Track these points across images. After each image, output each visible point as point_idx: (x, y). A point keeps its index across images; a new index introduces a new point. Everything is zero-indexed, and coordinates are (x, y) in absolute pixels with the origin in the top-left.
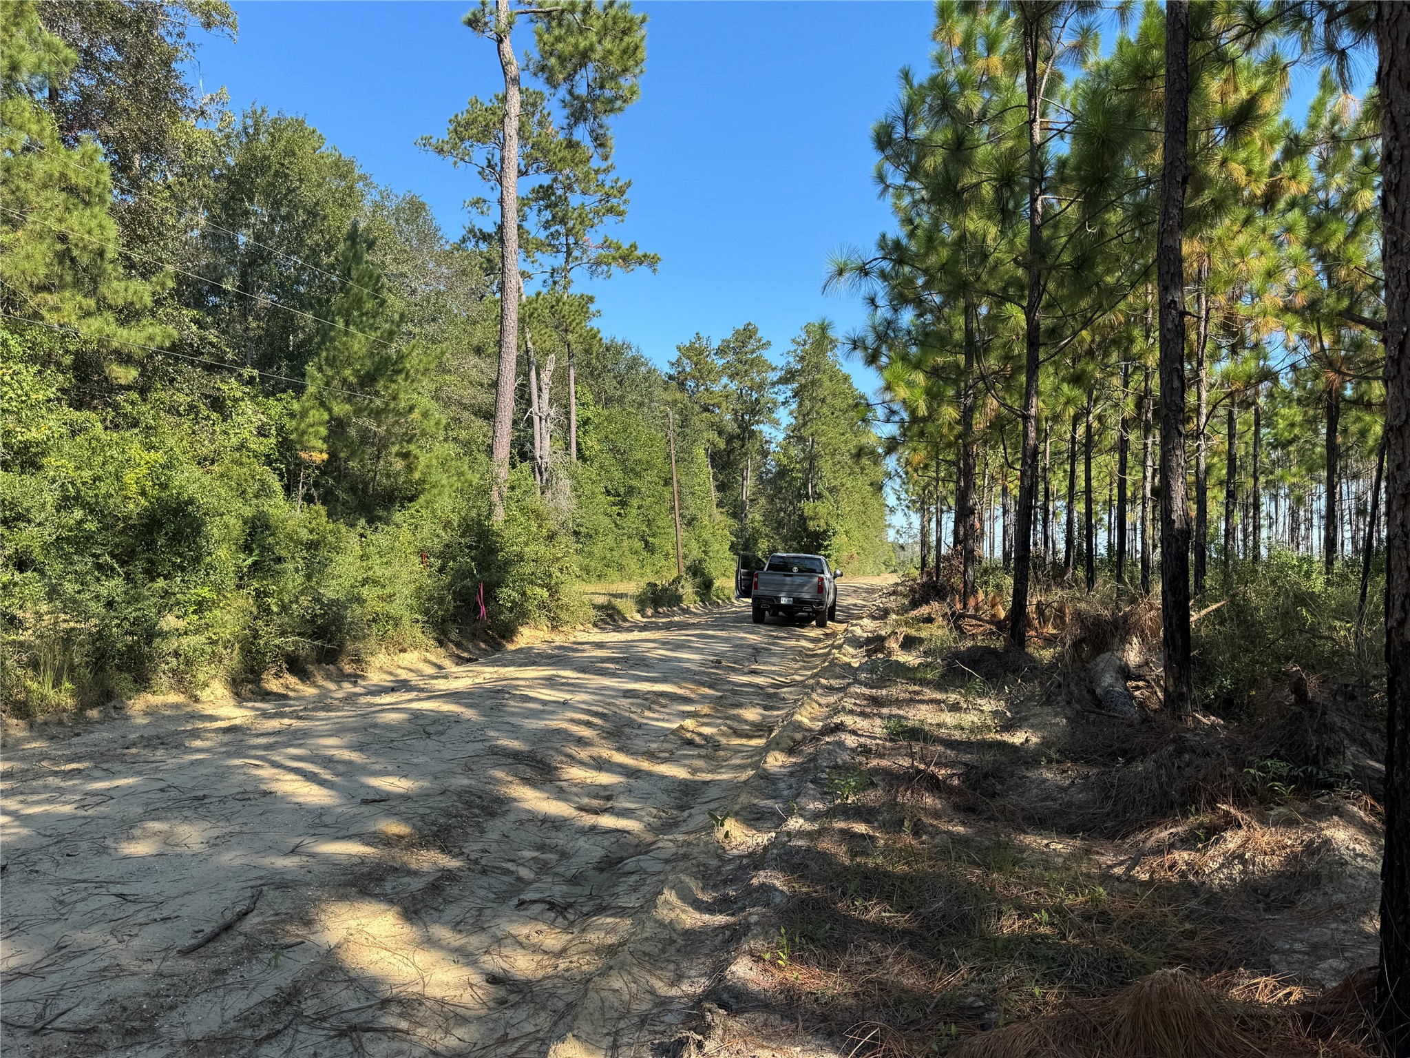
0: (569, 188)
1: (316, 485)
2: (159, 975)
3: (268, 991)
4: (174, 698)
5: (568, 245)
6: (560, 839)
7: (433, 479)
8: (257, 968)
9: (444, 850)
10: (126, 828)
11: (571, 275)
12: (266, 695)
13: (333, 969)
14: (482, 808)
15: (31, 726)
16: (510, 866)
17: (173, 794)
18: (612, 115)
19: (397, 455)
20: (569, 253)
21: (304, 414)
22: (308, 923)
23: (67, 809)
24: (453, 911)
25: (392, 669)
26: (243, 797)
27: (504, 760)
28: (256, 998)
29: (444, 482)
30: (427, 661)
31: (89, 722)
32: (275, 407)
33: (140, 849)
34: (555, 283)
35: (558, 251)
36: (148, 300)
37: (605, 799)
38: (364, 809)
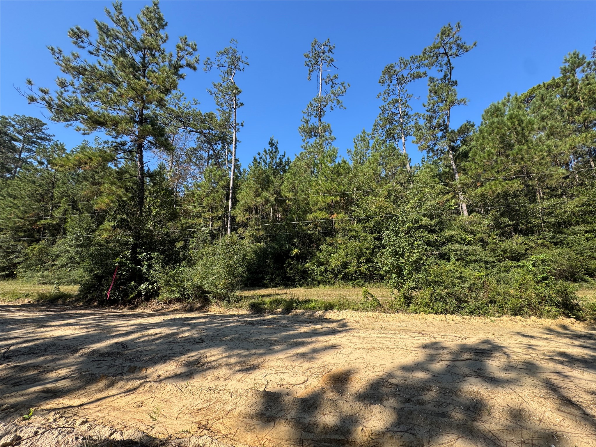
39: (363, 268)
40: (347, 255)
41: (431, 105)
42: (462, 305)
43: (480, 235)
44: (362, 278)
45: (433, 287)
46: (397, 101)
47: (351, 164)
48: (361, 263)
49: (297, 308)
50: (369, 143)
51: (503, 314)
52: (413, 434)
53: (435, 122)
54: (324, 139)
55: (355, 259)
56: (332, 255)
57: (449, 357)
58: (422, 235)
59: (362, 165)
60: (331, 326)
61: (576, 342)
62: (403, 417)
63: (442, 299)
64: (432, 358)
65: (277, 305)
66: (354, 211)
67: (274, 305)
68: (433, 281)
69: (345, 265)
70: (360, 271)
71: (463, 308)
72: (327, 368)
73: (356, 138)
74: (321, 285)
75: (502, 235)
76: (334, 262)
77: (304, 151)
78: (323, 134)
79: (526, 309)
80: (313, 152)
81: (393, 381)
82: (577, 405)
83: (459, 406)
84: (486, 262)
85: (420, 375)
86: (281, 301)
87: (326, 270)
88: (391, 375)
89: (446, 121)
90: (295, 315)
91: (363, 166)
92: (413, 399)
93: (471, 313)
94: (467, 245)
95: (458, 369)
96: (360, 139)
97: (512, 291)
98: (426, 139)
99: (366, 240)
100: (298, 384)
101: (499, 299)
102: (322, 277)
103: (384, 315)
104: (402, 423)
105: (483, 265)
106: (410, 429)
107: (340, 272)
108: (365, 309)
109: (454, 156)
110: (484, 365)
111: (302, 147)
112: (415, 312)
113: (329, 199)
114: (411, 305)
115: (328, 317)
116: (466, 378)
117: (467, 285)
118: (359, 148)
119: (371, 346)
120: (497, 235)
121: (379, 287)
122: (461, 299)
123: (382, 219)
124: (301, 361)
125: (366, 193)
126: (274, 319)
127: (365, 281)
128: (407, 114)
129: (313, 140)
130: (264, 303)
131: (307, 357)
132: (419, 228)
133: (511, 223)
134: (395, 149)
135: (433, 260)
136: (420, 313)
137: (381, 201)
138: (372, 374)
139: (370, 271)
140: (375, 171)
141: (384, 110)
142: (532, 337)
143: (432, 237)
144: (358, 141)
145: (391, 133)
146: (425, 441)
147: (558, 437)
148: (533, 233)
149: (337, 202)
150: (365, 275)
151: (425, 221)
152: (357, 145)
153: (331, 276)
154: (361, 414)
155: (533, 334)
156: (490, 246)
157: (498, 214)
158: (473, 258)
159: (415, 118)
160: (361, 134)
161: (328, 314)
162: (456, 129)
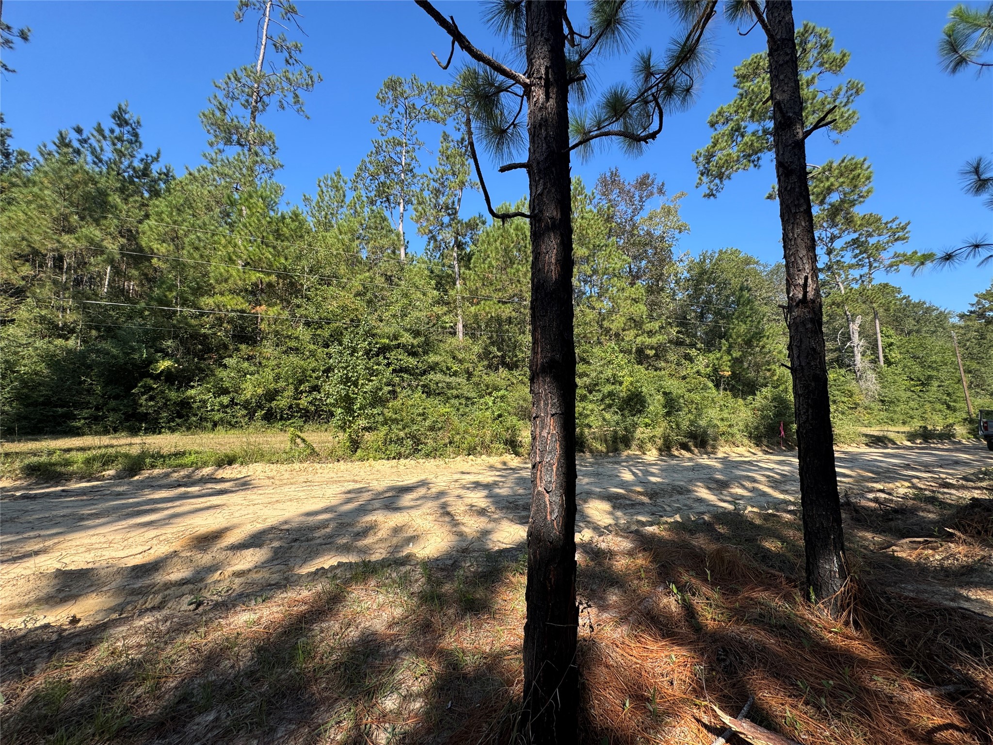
5: (870, 262)
6: (697, 505)
9: (650, 498)
11: (872, 276)
12: (671, 455)
14: (678, 491)
15: (593, 456)
19: (766, 370)
20: (871, 266)
21: (721, 357)
22: (586, 502)
24: (630, 510)
25: (728, 452)
26: (610, 476)
27: (709, 481)
31: (609, 456)
34: (863, 282)
36: (657, 328)
37: (736, 499)
38: (638, 483)
39: (304, 402)
40: (277, 378)
41: (440, 174)
42: (419, 448)
43: (466, 365)
44: (301, 417)
45: (390, 426)
46: (400, 144)
47: (311, 223)
48: (301, 392)
49: (153, 467)
50: (344, 196)
53: (442, 200)
54: (258, 159)
55: (291, 387)
56: (248, 376)
57: (366, 498)
58: (400, 357)
59: (327, 230)
60: (219, 487)
61: (498, 473)
62: (280, 554)
63: (400, 441)
64: (348, 501)
65: (104, 465)
66: (299, 306)
67: (97, 465)
68: (391, 419)
69: (271, 395)
70: (298, 405)
71: (419, 450)
72: (191, 531)
73: (322, 179)
74: (219, 428)
75: (489, 367)
76: (250, 390)
77: (209, 166)
78: (257, 148)
79: (479, 449)
80: (231, 177)
81: (285, 527)
82: (451, 515)
83: (350, 534)
85: (324, 517)
86: (116, 457)
87: (233, 403)
88: (285, 522)
89: (456, 203)
90: (148, 478)
91: (328, 234)
92: (302, 538)
93: (427, 456)
94: (451, 376)
95: (370, 506)
96: (330, 183)
97: (471, 429)
98: (428, 220)
99: (314, 356)
100: (131, 556)
101: (458, 438)
102: (222, 415)
104: (276, 559)
106: (284, 562)
107: (260, 406)
108: (290, 460)
109: (458, 255)
110: (400, 500)
111: (205, 155)
112: (361, 459)
113: (255, 277)
114: (359, 451)
115: (219, 477)
116: (373, 512)
117: (428, 423)
118: (327, 199)
120: (483, 366)
121: (326, 430)
122: (419, 440)
123: (345, 326)
124: (142, 530)
125: (325, 281)
126: (93, 487)
127: (305, 422)
128: (411, 171)
129: (233, 152)
130: (68, 463)
132: (398, 346)
133: (499, 354)
134: (384, 219)
135: (410, 392)
136: (368, 460)
137: (347, 298)
138: (259, 526)
139: (315, 405)
140: (347, 249)
142: (469, 473)
143: (412, 361)
144: (326, 186)
145: (384, 192)
147: (419, 536)
148: (517, 367)
149: (270, 285)
150: (307, 411)
151: (407, 338)
152: (323, 192)
153: (244, 412)
154: (226, 562)
155: (473, 471)
156: (475, 379)
157: (488, 341)
158: (455, 392)
159: (421, 181)
160: (333, 176)
161: (221, 471)
162: (466, 220)
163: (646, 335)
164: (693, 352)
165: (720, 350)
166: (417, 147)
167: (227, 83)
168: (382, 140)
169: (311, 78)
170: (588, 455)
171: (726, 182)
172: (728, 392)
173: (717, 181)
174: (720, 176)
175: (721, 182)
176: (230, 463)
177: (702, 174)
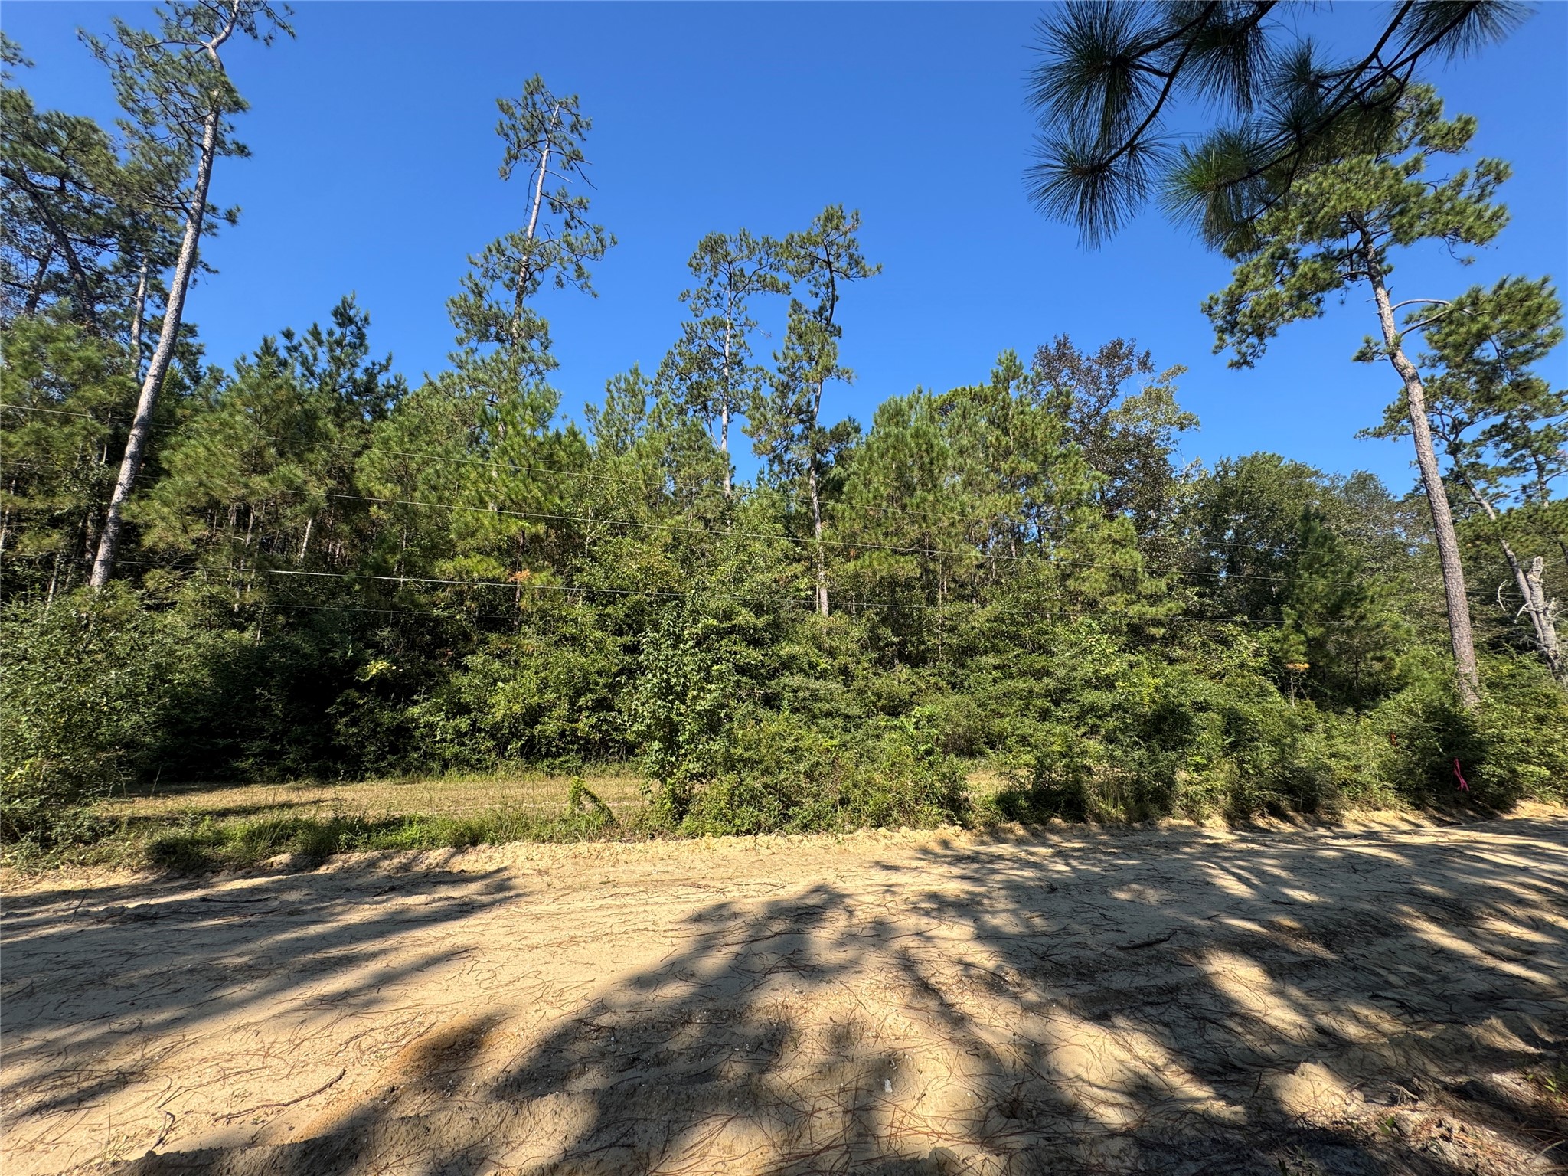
0: (1530, 417)
1: (1304, 686)
2: (1104, 954)
3: (1160, 982)
4: (1186, 822)
5: (1538, 463)
6: (1447, 968)
7: (1416, 674)
8: (1159, 969)
9: (1328, 946)
10: (1121, 885)
11: (1548, 486)
12: (1254, 829)
13: (1205, 985)
14: (1375, 928)
15: (1103, 828)
16: (1382, 972)
17: (1155, 873)
18: (1533, 363)
19: (1372, 659)
20: (1541, 469)
21: (1286, 638)
22: (1200, 957)
23: (1097, 870)
24: (1312, 984)
25: (1367, 823)
26: (1193, 883)
27: (1420, 901)
28: (1152, 983)
29: (1426, 675)
30: (1403, 819)
31: (1135, 829)
32: (1264, 636)
33: (1122, 896)
34: (1530, 497)
35: (1526, 470)
36: (1164, 588)
37: (1525, 953)
38: (1273, 906)
39: (584, 724)
40: (543, 687)
41: (789, 361)
42: (791, 813)
43: (842, 660)
44: (578, 751)
45: (739, 773)
46: (723, 325)
47: (592, 444)
48: (580, 710)
49: (351, 848)
50: (644, 403)
51: (859, 826)
52: (628, 1146)
53: (792, 399)
54: (526, 356)
55: (565, 701)
56: (500, 684)
57: (741, 936)
58: (736, 648)
59: (619, 454)
60: (458, 892)
61: (956, 871)
62: (612, 1110)
63: (755, 799)
64: (706, 945)
65: (274, 843)
66: (580, 570)
67: (263, 844)
68: (741, 759)
69: (534, 715)
70: (574, 731)
71: (790, 817)
72: (421, 1024)
73: (613, 380)
74: (453, 770)
75: (878, 662)
76: (502, 706)
77: (456, 372)
78: (523, 341)
79: (895, 814)
80: (486, 384)
81: (606, 1020)
82: (934, 990)
83: (742, 1046)
84: (847, 717)
85: (675, 991)
86: (294, 829)
87: (474, 728)
88: (602, 1006)
89: (813, 404)
90: (341, 869)
91: (622, 459)
92: (645, 1056)
93: (805, 827)
94: (817, 679)
95: (756, 959)
96: (623, 386)
97: (878, 777)
98: (770, 431)
99: (601, 650)
100: (303, 1098)
101: (855, 794)
102: (457, 749)
103: (618, 847)
104: (607, 1126)
105: (840, 722)
106: (625, 1135)
107: (515, 734)
108: (572, 837)
109: (817, 483)
110: (806, 942)
111: (451, 357)
112: (692, 835)
113: (514, 527)
114: (687, 818)
115: (456, 869)
116: (768, 977)
117: (804, 766)
118: (619, 408)
119: (565, 935)
120: (870, 661)
121: (618, 774)
122: (789, 798)
123: (649, 599)
124: (329, 1018)
125: (618, 529)
126: (253, 890)
127: (584, 760)
128: (739, 363)
129: (489, 350)
130: (220, 839)
131: (352, 1001)
132: (730, 631)
133: (895, 640)
134: (703, 435)
135: (751, 708)
136: (703, 835)
137: (654, 555)
138: (553, 1013)
139: (600, 731)
140: (650, 479)
141: (691, 335)
142: (896, 868)
143: (755, 655)
144: (618, 389)
145: (700, 395)
146: (654, 1153)
147: (896, 1060)
148: (925, 662)
149: (536, 538)
150: (587, 740)
151: (745, 617)
152: (613, 398)
153: (490, 744)
154: (500, 1135)
155: (898, 863)
156: (857, 684)
157: (877, 619)
158: (825, 707)
159: (754, 376)
160: (629, 375)
161: (459, 858)
162: (829, 428)
163: (1144, 602)
164: (1229, 629)
165: (1280, 626)
166: (746, 329)
167: (486, 258)
168: (696, 322)
169: (602, 241)
170: (1094, 827)
171: (1268, 340)
172: (1308, 701)
173: (1254, 340)
174: (1260, 332)
175: (1261, 340)
176: (475, 841)
177: (1222, 331)
